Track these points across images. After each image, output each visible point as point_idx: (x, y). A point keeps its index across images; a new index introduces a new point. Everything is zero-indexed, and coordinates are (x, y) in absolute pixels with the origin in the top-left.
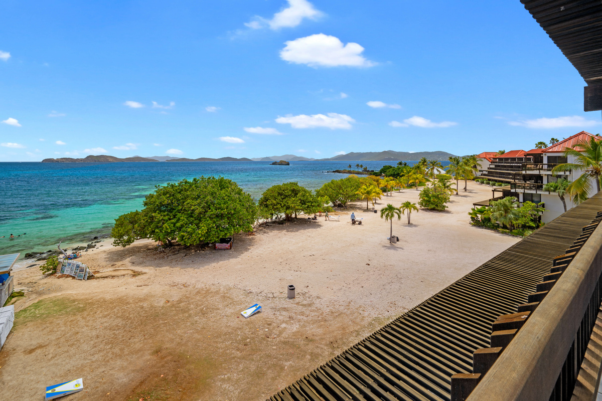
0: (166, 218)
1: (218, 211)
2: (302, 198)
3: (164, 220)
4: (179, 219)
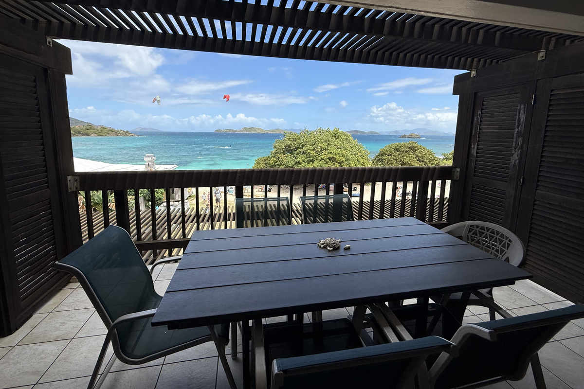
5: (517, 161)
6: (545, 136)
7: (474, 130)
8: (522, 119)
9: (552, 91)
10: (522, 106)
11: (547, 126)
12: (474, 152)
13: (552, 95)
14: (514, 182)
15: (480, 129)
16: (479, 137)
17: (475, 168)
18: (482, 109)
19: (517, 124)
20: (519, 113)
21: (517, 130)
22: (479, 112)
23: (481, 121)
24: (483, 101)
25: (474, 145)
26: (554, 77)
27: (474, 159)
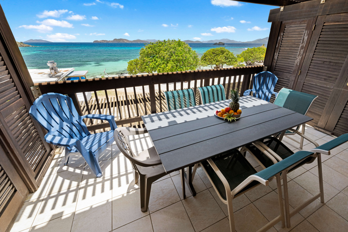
0: (151, 61)
1: (177, 57)
2: (226, 56)
3: (150, 62)
4: (157, 61)
5: (299, 62)
6: (316, 49)
7: (277, 45)
8: (305, 39)
9: (324, 23)
10: (306, 32)
11: (318, 43)
12: (276, 57)
13: (324, 25)
14: (295, 73)
15: (281, 44)
16: (280, 49)
17: (275, 66)
18: (284, 32)
19: (302, 42)
20: (304, 35)
21: (301, 45)
22: (282, 34)
23: (282, 40)
24: (285, 27)
25: (277, 53)
26: (327, 15)
27: (275, 61)
